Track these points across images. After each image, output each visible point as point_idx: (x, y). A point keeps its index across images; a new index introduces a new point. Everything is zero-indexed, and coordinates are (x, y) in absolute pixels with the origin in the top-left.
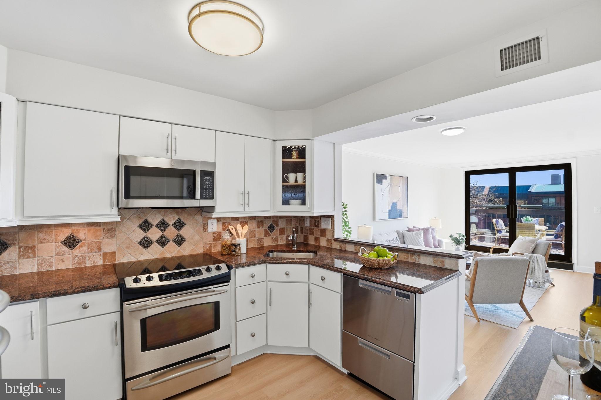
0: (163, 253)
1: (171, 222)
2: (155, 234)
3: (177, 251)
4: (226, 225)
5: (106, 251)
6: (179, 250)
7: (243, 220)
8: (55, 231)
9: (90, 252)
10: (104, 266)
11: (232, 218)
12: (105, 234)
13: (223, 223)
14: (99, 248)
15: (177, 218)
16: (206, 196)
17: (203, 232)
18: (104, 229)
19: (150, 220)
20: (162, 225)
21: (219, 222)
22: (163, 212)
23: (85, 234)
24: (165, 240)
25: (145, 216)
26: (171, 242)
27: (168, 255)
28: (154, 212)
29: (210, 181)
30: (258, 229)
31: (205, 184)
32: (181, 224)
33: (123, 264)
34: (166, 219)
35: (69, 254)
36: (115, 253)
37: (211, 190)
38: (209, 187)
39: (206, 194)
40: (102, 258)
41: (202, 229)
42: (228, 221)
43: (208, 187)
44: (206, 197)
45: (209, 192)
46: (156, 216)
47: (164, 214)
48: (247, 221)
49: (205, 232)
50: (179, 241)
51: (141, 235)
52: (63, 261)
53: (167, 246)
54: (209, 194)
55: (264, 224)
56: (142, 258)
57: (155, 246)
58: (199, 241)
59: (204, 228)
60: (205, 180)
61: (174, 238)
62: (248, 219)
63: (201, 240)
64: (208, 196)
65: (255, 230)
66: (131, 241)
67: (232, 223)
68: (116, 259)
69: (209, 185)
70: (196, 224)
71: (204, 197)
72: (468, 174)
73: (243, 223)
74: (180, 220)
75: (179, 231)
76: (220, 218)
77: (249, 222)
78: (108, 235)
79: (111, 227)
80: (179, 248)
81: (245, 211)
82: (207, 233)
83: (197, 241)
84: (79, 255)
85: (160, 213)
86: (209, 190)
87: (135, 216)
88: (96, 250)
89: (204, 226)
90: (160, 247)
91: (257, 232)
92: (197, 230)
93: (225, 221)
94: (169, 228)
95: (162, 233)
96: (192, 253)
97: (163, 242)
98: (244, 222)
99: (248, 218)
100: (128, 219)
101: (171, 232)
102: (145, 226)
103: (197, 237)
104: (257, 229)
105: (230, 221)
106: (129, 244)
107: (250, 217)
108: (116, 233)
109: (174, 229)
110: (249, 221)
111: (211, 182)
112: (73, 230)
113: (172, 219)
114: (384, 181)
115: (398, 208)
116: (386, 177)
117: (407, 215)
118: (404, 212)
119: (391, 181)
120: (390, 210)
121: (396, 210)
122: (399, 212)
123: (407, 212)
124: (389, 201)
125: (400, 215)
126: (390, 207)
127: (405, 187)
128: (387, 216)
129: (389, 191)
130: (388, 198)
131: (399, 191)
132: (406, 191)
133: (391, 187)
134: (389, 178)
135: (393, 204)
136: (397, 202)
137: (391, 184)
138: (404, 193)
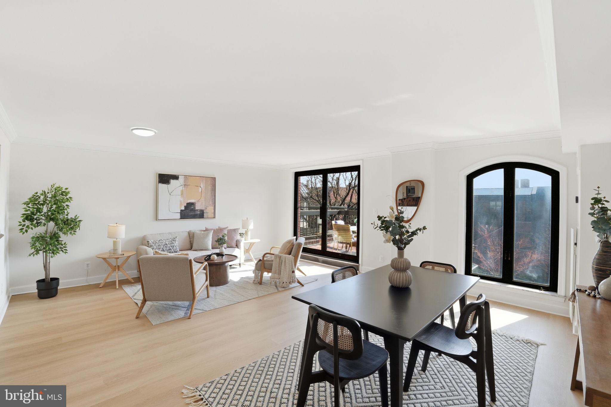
72: (298, 175)
114: (172, 181)
115: (197, 208)
116: (176, 177)
117: (213, 215)
118: (207, 213)
119: (185, 181)
120: (183, 210)
121: (194, 210)
122: (199, 212)
123: (214, 212)
124: (182, 201)
125: (201, 215)
126: (182, 207)
127: (210, 188)
128: (178, 216)
129: (182, 191)
130: (180, 198)
131: (200, 191)
132: (213, 192)
133: (184, 187)
134: (181, 179)
135: (188, 204)
136: (195, 202)
137: (185, 184)
138: (209, 194)
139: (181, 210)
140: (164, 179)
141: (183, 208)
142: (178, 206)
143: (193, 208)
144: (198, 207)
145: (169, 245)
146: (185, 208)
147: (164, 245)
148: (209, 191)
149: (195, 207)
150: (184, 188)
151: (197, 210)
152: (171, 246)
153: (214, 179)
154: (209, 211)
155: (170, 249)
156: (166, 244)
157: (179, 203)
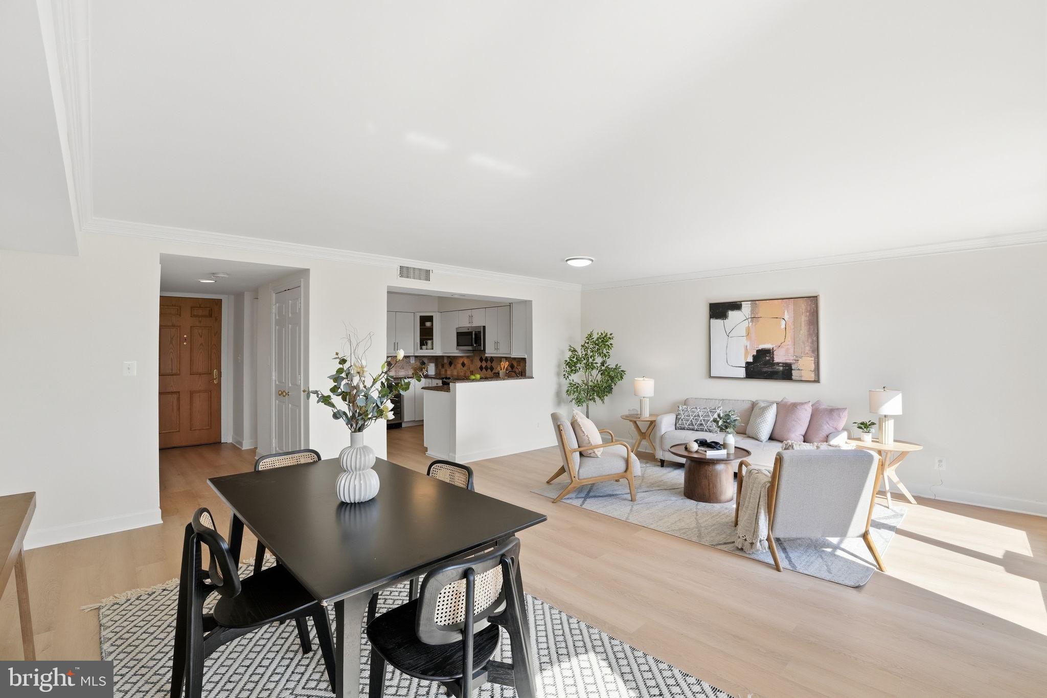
9: (467, 370)
12: (471, 362)
16: (479, 344)
23: (466, 361)
51: (480, 364)
53: (488, 371)
66: (477, 367)
81: (498, 353)
86: (480, 341)
95: (486, 364)
97: (486, 369)
101: (489, 364)
111: (480, 337)
112: (463, 359)
114: (732, 314)
115: (776, 360)
116: (736, 306)
117: (812, 376)
118: (799, 369)
119: (753, 311)
120: (751, 362)
121: (771, 363)
122: (781, 368)
123: (815, 369)
124: (748, 347)
125: (786, 373)
126: (749, 357)
127: (804, 319)
128: (742, 373)
129: (748, 329)
130: (744, 341)
131: (783, 326)
132: (811, 327)
133: (752, 321)
134: (746, 308)
135: (758, 351)
136: (773, 348)
137: (753, 316)
138: (804, 331)
139: (748, 363)
140: (719, 311)
141: (750, 360)
142: (742, 356)
143: (769, 360)
144: (779, 358)
145: (701, 418)
146: (753, 359)
147: (695, 416)
148: (803, 325)
149: (773, 358)
150: (751, 324)
151: (778, 364)
152: (704, 420)
153: (814, 299)
154: (804, 367)
155: (701, 424)
156: (698, 416)
157: (743, 351)
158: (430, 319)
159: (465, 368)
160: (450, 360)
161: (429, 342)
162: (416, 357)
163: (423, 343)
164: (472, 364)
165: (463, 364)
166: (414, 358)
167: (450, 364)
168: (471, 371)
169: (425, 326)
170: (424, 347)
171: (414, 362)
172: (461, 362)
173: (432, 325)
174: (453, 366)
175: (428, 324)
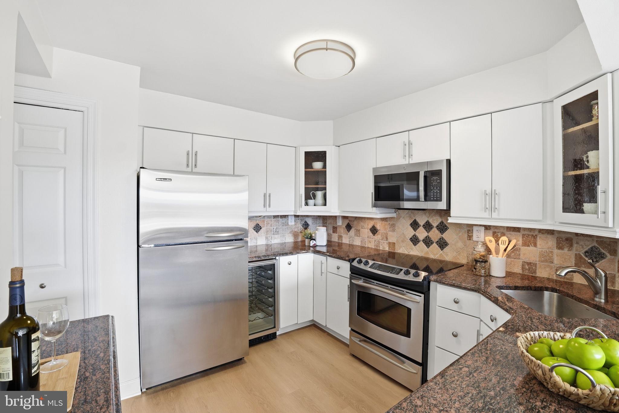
0: (427, 253)
1: (435, 224)
2: (422, 234)
3: (440, 254)
4: (498, 235)
5: (390, 241)
6: (441, 254)
7: (526, 233)
8: (367, 221)
9: (382, 240)
10: (389, 252)
11: (508, 228)
12: (390, 228)
13: (494, 233)
14: (386, 238)
15: (440, 220)
16: (434, 197)
17: (468, 240)
18: (389, 224)
19: (418, 220)
20: (428, 226)
21: (488, 231)
22: (428, 214)
23: (380, 226)
24: (430, 241)
25: (414, 216)
26: (435, 244)
27: (432, 256)
28: (422, 213)
29: (438, 181)
30: (560, 251)
31: (432, 185)
32: (444, 227)
33: (399, 254)
34: (431, 221)
35: (373, 239)
36: (394, 243)
37: (438, 192)
38: (437, 188)
39: (434, 195)
40: (388, 245)
41: (466, 236)
42: (502, 230)
43: (435, 188)
44: (433, 199)
45: (437, 194)
46: (422, 217)
47: (428, 216)
48: (536, 235)
49: (470, 239)
50: (442, 244)
51: (411, 232)
52: (370, 242)
53: (431, 247)
54: (437, 195)
55: (575, 245)
56: (412, 253)
57: (421, 245)
58: (462, 249)
59: (468, 236)
60: (432, 180)
61: (437, 240)
62: (537, 233)
63: (465, 248)
64: (435, 197)
65: (552, 252)
66: (405, 236)
67: (507, 233)
68: (395, 249)
69: (436, 185)
70: (459, 230)
71: (432, 198)
73: (527, 236)
74: (443, 223)
75: (442, 234)
76: (490, 226)
77: (540, 237)
78: (391, 229)
79: (393, 223)
80: (441, 252)
81: (491, 218)
82: (472, 241)
83: (460, 249)
84: (377, 240)
85: (425, 214)
86: (437, 191)
87: (407, 215)
88: (385, 239)
89: (468, 233)
90: (426, 247)
91: (557, 256)
92: (460, 236)
93: (496, 230)
94: (433, 230)
95: (427, 234)
96: (454, 261)
97: (428, 242)
98: (529, 235)
99: (538, 231)
100: (403, 218)
101: (435, 234)
102: (415, 225)
103: (460, 244)
104: (556, 251)
105: (505, 231)
106: (404, 239)
107: (540, 229)
108: (396, 228)
109: (437, 232)
110: (540, 235)
111: (438, 183)
112: (374, 223)
113: (435, 221)
158: (321, 156)
159: (378, 237)
160: (347, 222)
161: (319, 194)
162: (296, 216)
163: (309, 195)
164: (394, 231)
165: (374, 231)
166: (293, 217)
167: (349, 227)
168: (389, 243)
169: (312, 168)
170: (311, 202)
171: (293, 223)
172: (370, 226)
173: (325, 166)
174: (352, 231)
175: (317, 165)
